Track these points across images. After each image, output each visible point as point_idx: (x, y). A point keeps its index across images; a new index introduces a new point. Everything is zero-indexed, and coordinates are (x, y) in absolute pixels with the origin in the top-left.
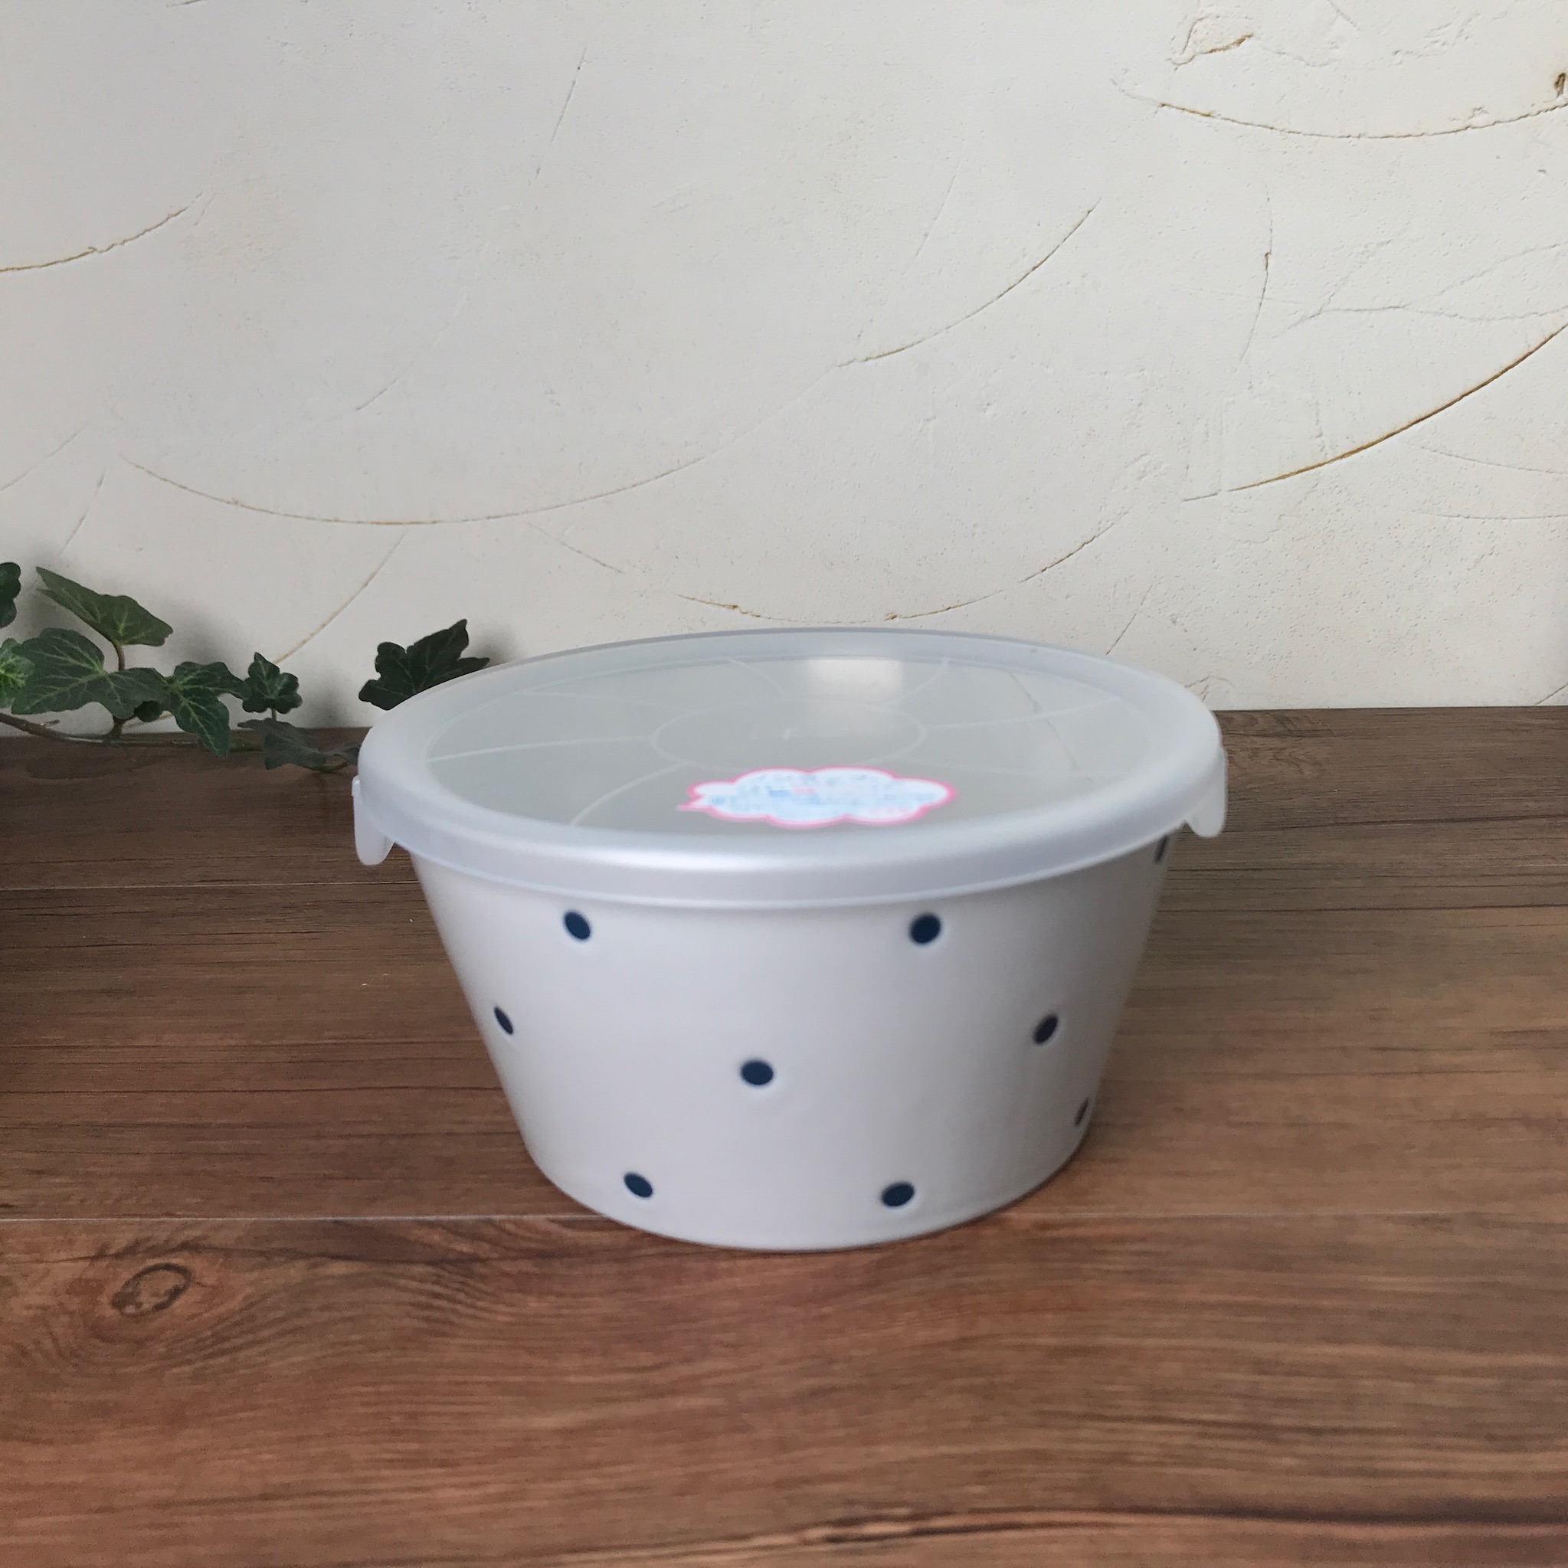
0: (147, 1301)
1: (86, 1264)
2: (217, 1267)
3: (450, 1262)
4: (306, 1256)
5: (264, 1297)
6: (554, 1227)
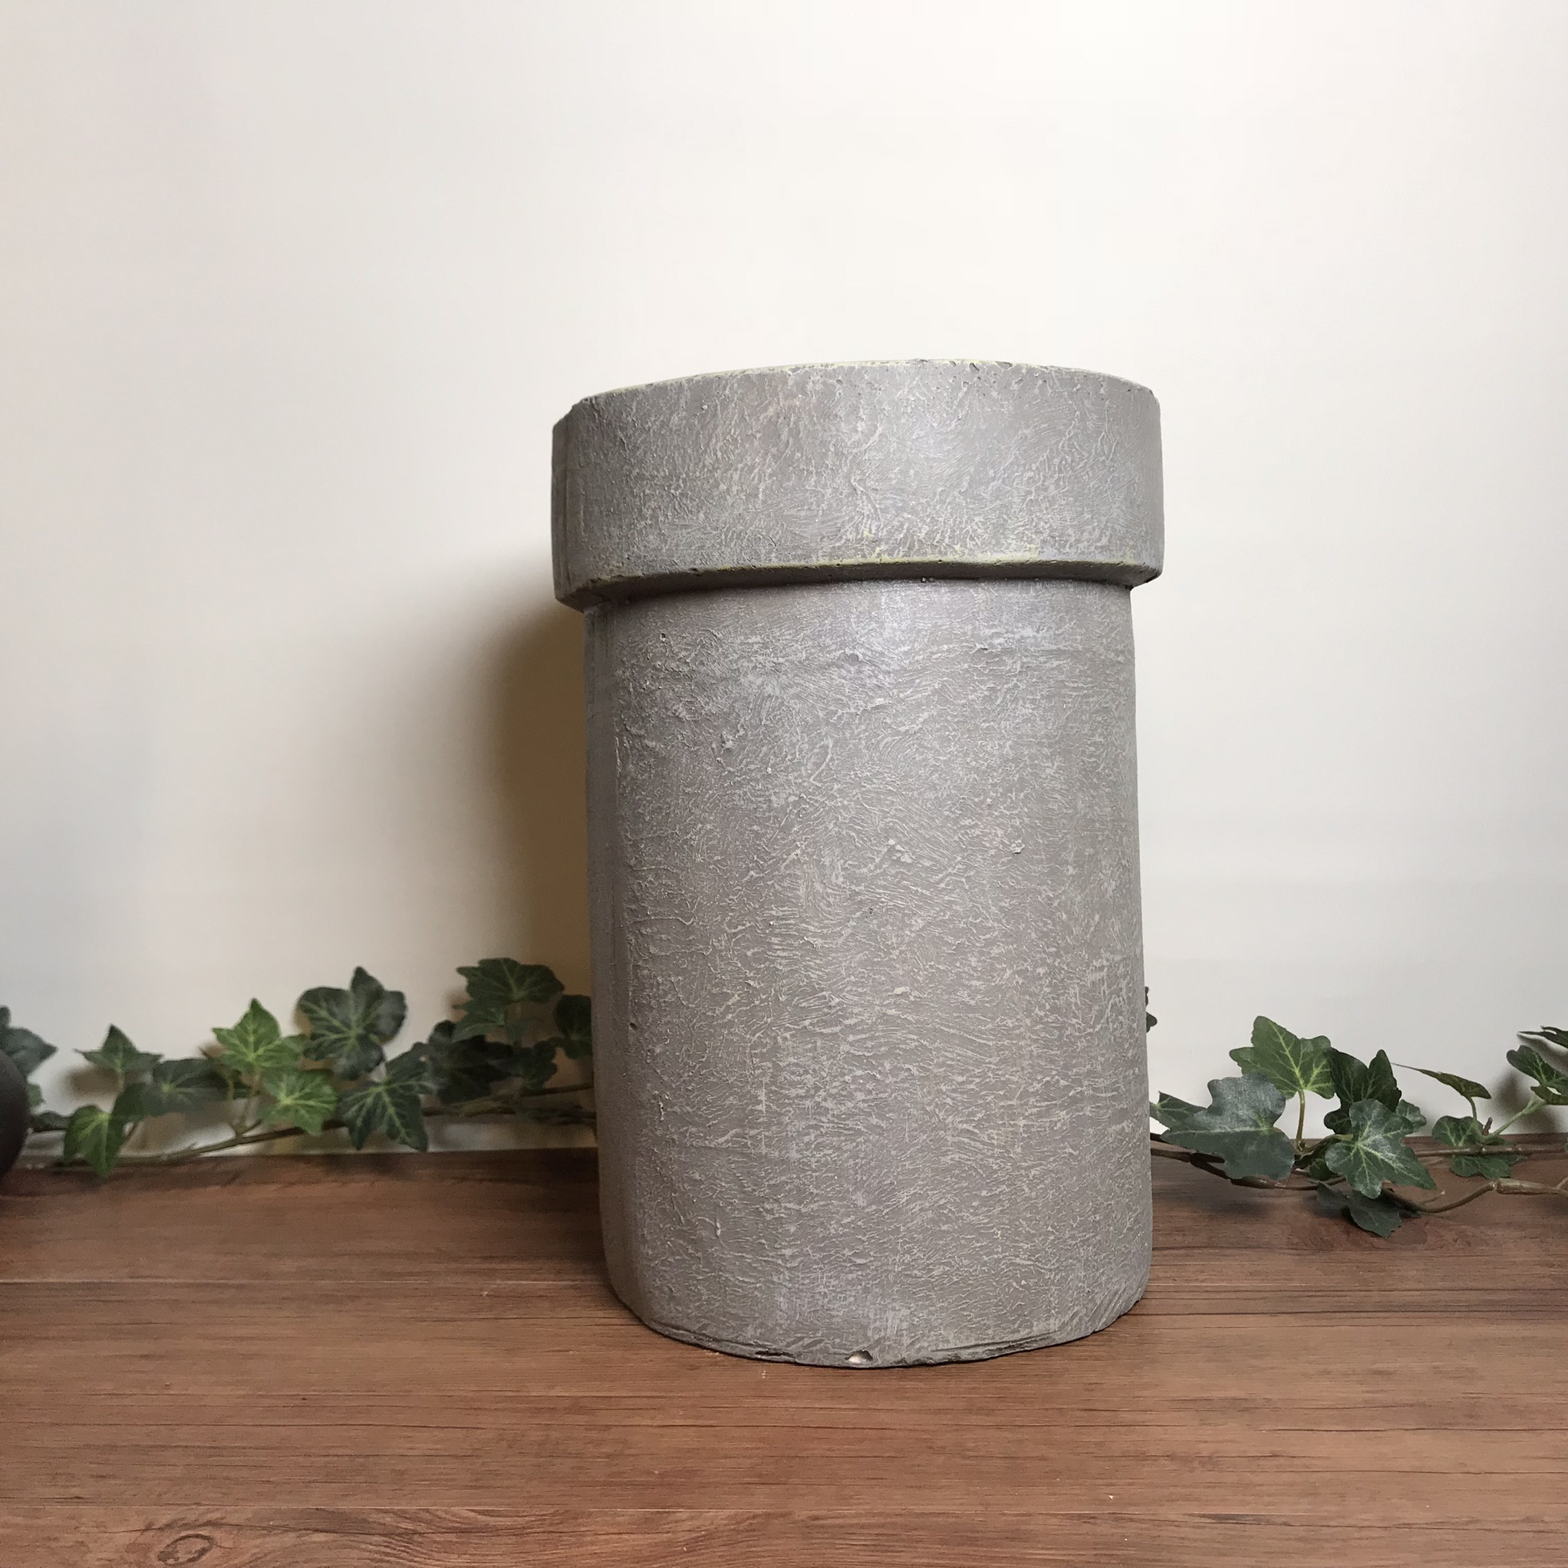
0: (183, 1557)
1: (139, 1533)
2: (232, 1536)
3: (399, 1535)
4: (294, 1530)
5: (265, 1555)
6: (473, 1514)
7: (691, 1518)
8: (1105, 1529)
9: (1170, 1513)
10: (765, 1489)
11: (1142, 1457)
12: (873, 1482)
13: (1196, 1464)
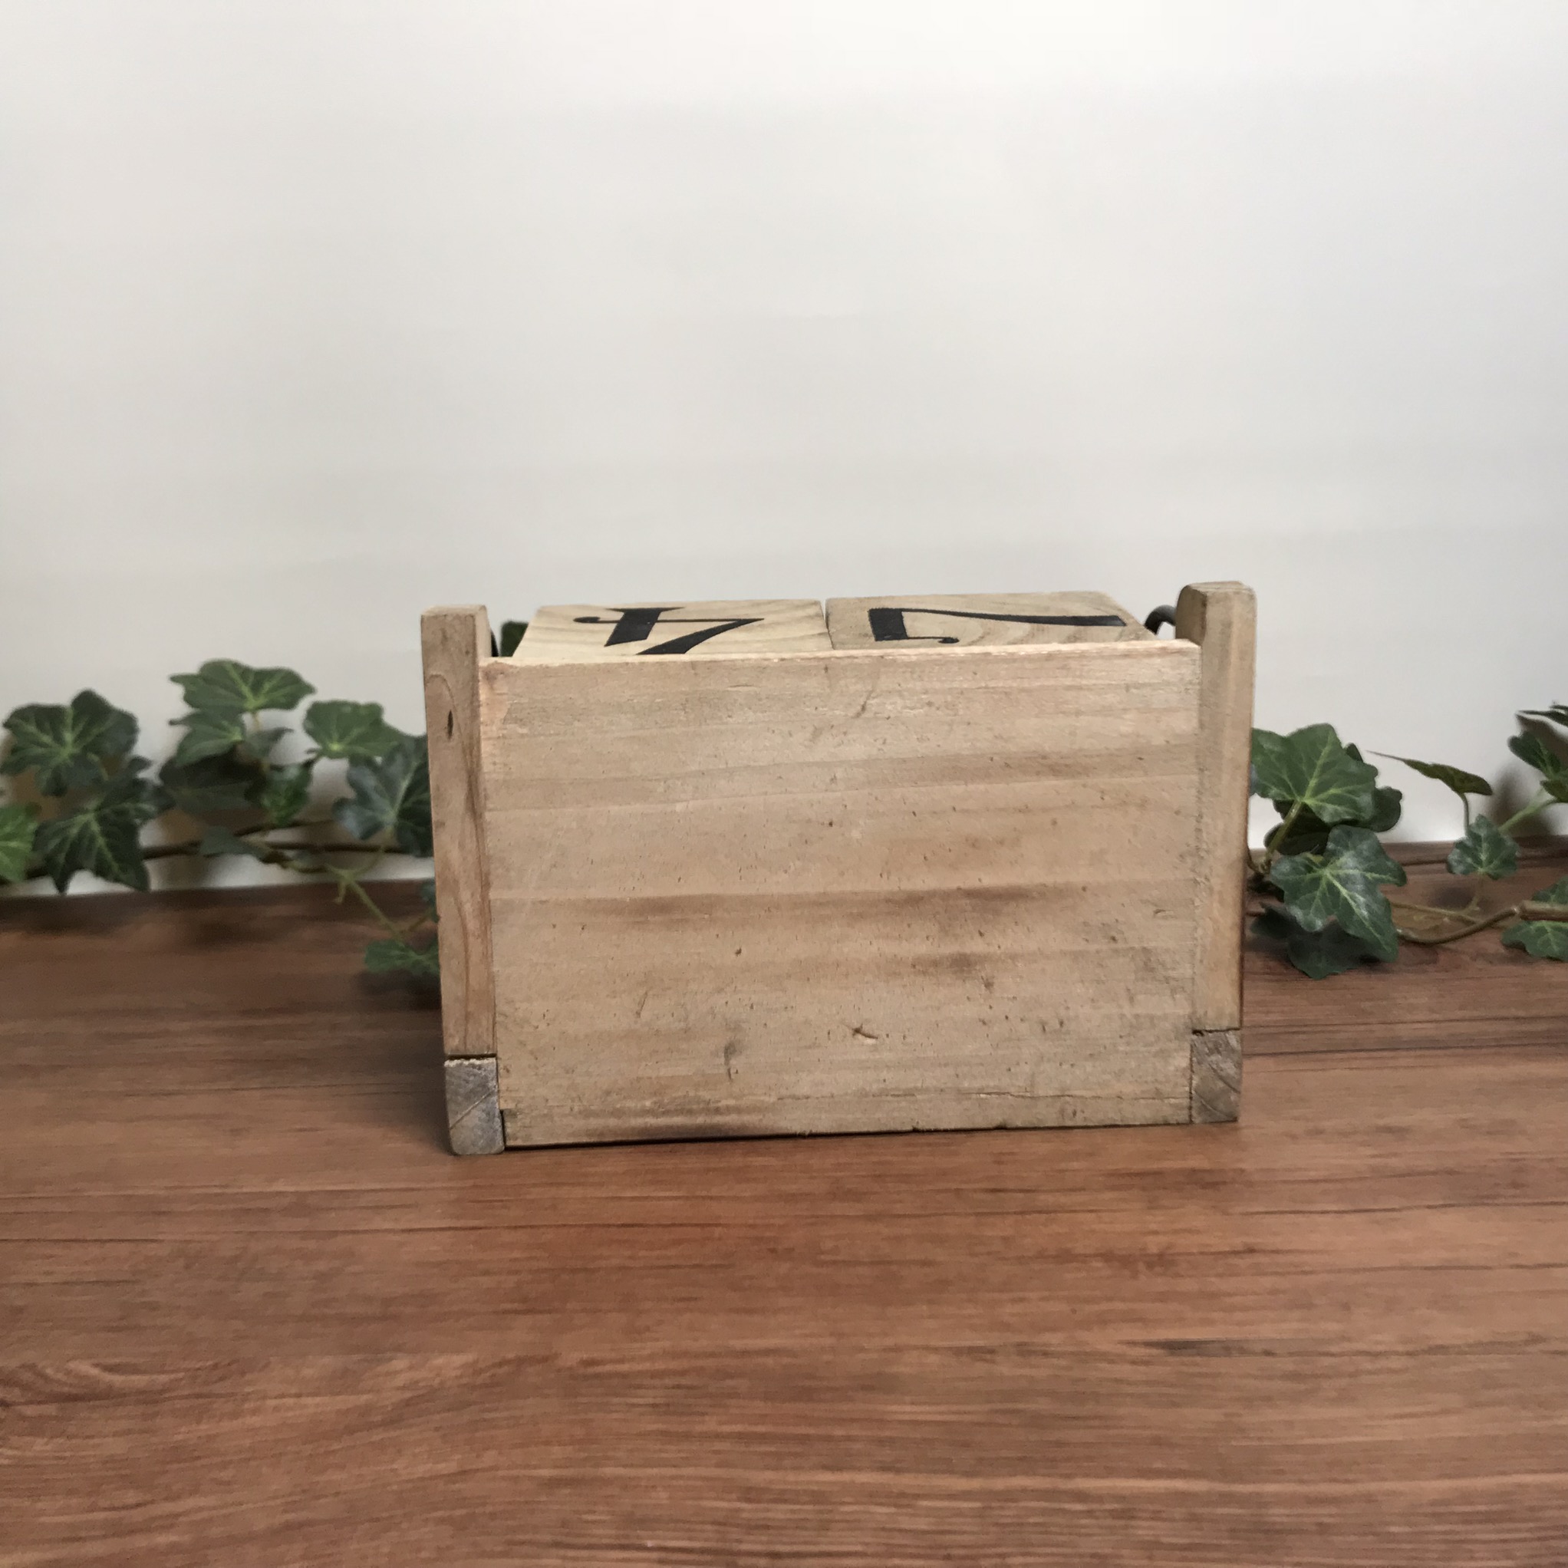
7: (411, 1368)
8: (1006, 1368)
9: (1101, 1340)
10: (528, 1320)
11: (1065, 1257)
12: (681, 1305)
13: (1141, 1266)
